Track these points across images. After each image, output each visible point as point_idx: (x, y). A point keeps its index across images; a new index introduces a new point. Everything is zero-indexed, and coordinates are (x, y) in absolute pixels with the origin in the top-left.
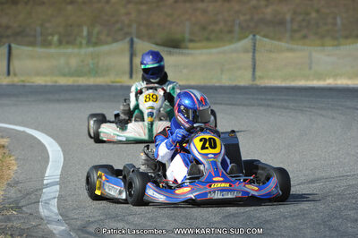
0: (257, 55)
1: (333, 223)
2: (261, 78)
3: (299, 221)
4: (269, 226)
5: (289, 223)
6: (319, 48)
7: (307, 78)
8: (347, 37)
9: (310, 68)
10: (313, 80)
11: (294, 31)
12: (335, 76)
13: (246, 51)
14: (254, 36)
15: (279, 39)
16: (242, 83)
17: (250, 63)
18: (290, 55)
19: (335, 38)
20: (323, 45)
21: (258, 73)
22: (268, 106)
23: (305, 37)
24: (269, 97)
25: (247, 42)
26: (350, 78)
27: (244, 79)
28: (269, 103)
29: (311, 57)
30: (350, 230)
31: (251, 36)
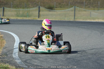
0: (76, 12)
1: (98, 61)
2: (76, 19)
3: (88, 61)
4: (79, 62)
5: (85, 61)
7: (90, 19)
8: (101, 7)
9: (91, 16)
10: (92, 20)
11: (86, 5)
12: (98, 19)
13: (72, 11)
14: (75, 6)
15: (82, 8)
16: (71, 20)
17: (73, 14)
19: (97, 8)
20: (94, 10)
22: (79, 27)
23: (89, 7)
24: (79, 24)
26: (103, 19)
27: (72, 19)
29: (91, 13)
30: (103, 64)
31: (74, 7)
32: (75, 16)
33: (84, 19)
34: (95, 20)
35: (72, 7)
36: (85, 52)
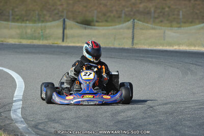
0: (135, 31)
1: (177, 128)
2: (136, 44)
3: (158, 126)
6: (170, 28)
7: (162, 45)
8: (185, 23)
9: (164, 40)
10: (166, 46)
11: (156, 18)
12: (179, 45)
13: (128, 28)
14: (134, 20)
15: (147, 23)
16: (126, 47)
17: (131, 35)
18: (153, 31)
19: (178, 23)
20: (171, 26)
21: (135, 42)
22: (141, 60)
23: (161, 22)
24: (141, 55)
25: (129, 24)
26: (188, 46)
27: (127, 45)
28: (142, 58)
29: (164, 32)
30: (187, 132)
31: (132, 20)
32: (133, 38)
33: (150, 45)
34: (173, 46)
35: (128, 21)
36: (151, 109)
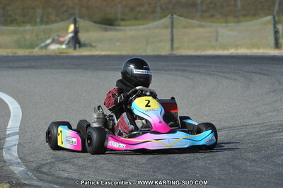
0: (175, 30)
1: (236, 162)
2: (178, 48)
3: (209, 162)
4: (185, 166)
5: (201, 163)
6: (224, 25)
7: (213, 47)
8: (245, 16)
9: (217, 40)
10: (219, 50)
11: (204, 11)
12: (236, 47)
13: (166, 27)
14: (172, 15)
15: (192, 18)
16: (163, 53)
17: (169, 37)
18: (201, 30)
19: (235, 16)
20: (226, 22)
21: (176, 45)
22: (184, 70)
23: (212, 16)
24: (184, 64)
25: (166, 21)
27: (165, 50)
28: (185, 68)
29: (217, 32)
30: (249, 168)
31: (170, 16)
32: (172, 40)
33: (197, 50)
34: (228, 50)
35: (166, 16)
